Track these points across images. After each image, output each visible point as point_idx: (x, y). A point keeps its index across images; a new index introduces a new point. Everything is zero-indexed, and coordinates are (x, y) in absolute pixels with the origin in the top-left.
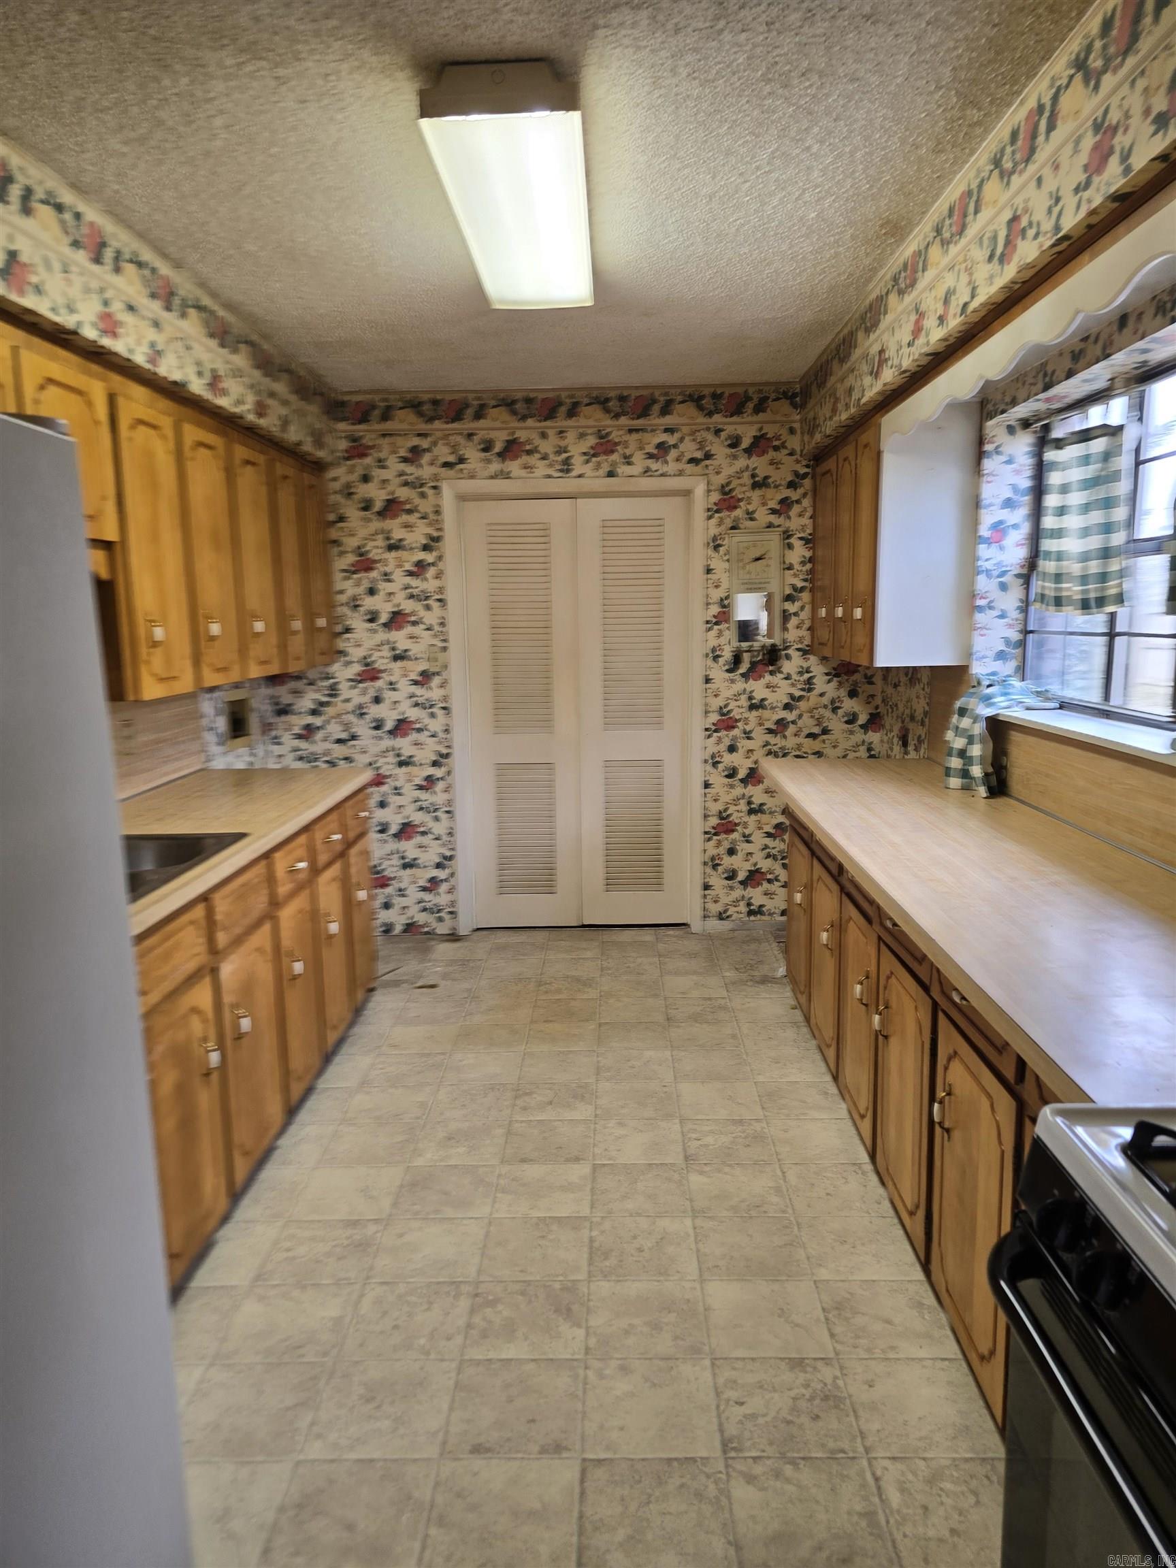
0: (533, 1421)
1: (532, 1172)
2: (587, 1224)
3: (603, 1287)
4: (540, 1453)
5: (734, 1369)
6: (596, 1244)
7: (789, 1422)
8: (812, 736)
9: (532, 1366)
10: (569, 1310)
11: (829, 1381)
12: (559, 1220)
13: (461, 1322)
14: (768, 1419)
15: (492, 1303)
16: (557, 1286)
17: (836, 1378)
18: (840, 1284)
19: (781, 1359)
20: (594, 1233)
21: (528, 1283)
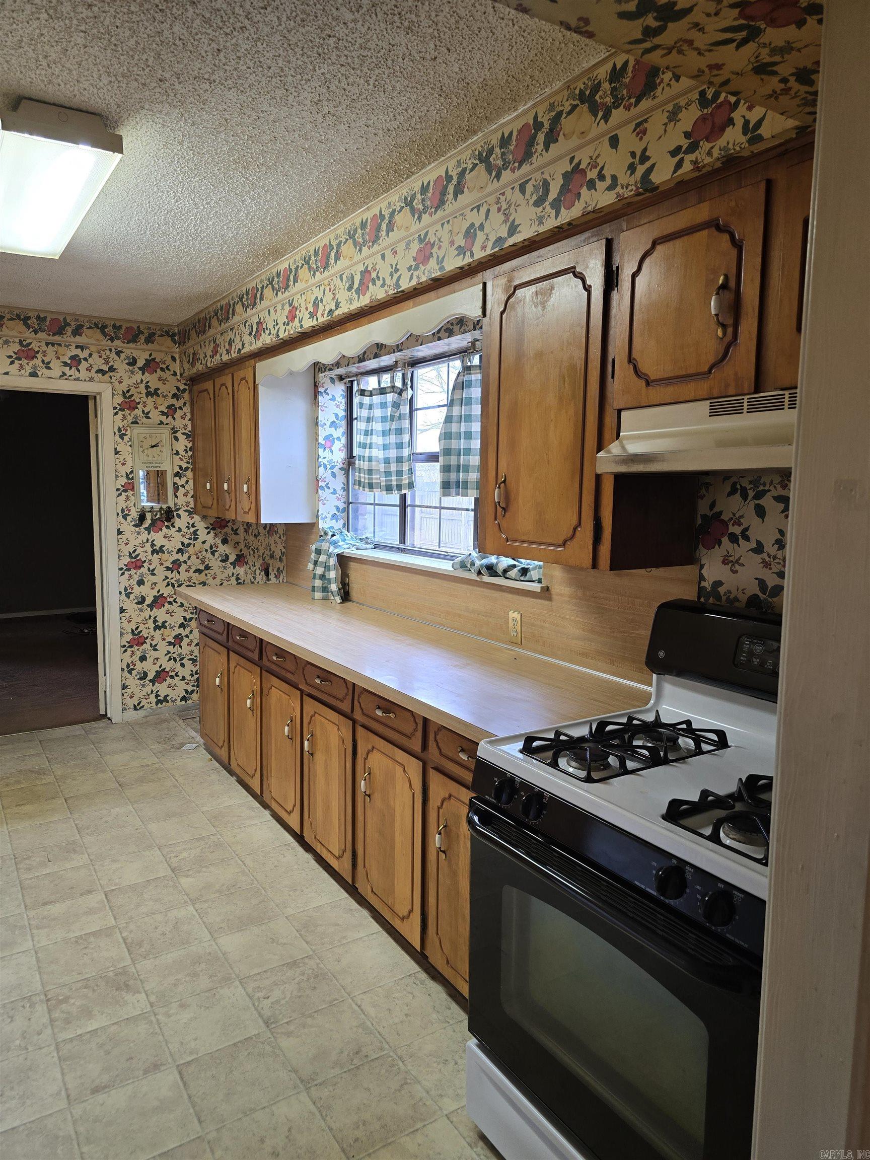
0: (131, 1058)
1: (56, 909)
2: (117, 930)
3: (146, 965)
4: (144, 1074)
5: (256, 980)
6: (129, 940)
7: (300, 997)
8: (198, 571)
9: (115, 1027)
10: (127, 986)
11: (315, 967)
12: (93, 934)
13: (45, 1020)
14: (287, 999)
15: (66, 1000)
16: (111, 974)
17: (318, 964)
18: (302, 914)
19: (283, 965)
20: (124, 935)
21: (87, 979)
